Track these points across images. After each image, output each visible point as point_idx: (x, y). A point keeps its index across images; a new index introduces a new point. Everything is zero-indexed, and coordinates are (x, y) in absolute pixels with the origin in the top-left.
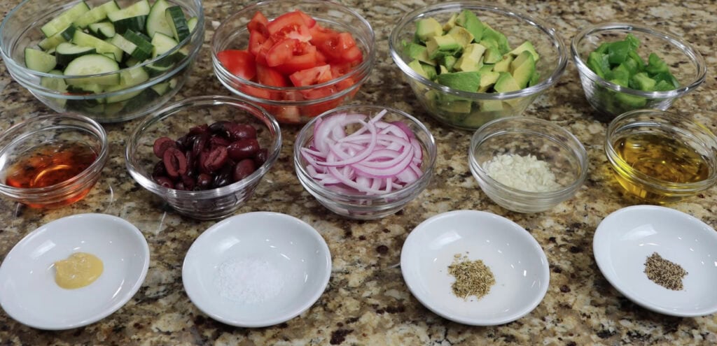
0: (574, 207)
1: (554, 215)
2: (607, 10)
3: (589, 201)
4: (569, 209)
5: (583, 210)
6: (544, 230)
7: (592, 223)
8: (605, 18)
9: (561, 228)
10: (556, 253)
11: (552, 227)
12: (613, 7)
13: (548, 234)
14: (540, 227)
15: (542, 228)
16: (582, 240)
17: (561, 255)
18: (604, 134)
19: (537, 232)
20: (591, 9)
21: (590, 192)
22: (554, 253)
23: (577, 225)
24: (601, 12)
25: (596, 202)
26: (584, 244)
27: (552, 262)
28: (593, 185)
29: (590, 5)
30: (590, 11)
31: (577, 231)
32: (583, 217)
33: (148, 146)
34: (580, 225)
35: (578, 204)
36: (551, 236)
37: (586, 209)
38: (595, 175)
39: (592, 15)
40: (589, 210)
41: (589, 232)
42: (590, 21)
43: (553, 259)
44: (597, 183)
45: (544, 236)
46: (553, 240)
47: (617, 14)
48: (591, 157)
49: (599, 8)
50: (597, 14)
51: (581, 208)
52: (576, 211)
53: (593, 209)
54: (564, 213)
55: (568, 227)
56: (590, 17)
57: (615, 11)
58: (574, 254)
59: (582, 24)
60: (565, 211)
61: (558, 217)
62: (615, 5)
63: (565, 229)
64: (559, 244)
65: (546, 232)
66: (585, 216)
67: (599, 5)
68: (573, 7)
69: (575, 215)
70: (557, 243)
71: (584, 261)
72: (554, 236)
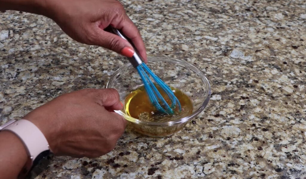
0: (264, 109)
1: (255, 113)
2: (280, 15)
3: (271, 106)
4: (262, 110)
5: (269, 111)
6: (250, 120)
7: (273, 117)
8: (279, 19)
9: (258, 119)
10: (256, 131)
11: (254, 119)
12: (283, 14)
13: (252, 122)
14: (248, 119)
15: (249, 120)
16: (268, 125)
17: (258, 132)
18: (278, 75)
19: (247, 121)
20: (273, 15)
21: (272, 102)
22: (254, 131)
23: (266, 118)
24: (277, 16)
25: (275, 107)
26: (269, 127)
27: (254, 136)
28: (273, 99)
29: (272, 13)
30: (272, 16)
31: (266, 121)
32: (269, 114)
33: (59, 82)
34: (267, 118)
35: (266, 108)
36: (253, 123)
37: (270, 110)
38: (274, 94)
39: (273, 18)
40: (272, 111)
41: (272, 121)
42: (272, 21)
43: (254, 134)
44: (275, 98)
45: (250, 123)
46: (254, 125)
47: (285, 17)
48: (272, 85)
49: (276, 15)
50: (275, 17)
51: (267, 110)
52: (265, 111)
53: (273, 110)
54: (259, 112)
55: (261, 119)
56: (272, 19)
57: (284, 16)
58: (264, 132)
59: (268, 22)
60: (260, 111)
61: (257, 114)
62: (284, 13)
63: (260, 120)
64: (257, 127)
65: (251, 121)
66: (270, 114)
67: (276, 13)
68: (264, 14)
69: (265, 113)
70: (256, 127)
71: (269, 135)
72: (255, 123)
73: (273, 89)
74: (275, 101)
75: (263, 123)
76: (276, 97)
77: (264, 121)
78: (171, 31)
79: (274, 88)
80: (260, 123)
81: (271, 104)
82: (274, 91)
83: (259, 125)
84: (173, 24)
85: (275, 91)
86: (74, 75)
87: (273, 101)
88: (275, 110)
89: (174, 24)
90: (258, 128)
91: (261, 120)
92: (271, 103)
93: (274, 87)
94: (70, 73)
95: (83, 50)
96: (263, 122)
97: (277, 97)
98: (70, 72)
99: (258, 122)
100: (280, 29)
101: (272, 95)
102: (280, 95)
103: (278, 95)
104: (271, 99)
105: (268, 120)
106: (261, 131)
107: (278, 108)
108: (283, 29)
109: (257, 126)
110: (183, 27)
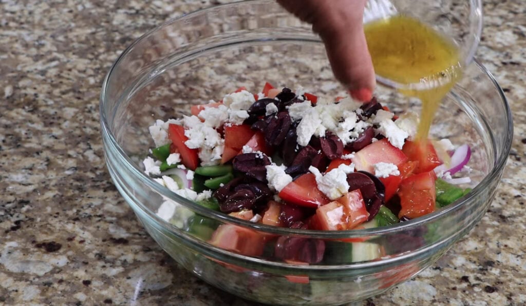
73: (503, 199)
74: (509, 225)
75: (485, 274)
76: (509, 217)
77: (487, 270)
78: (269, 71)
79: (504, 197)
80: (479, 275)
81: (501, 232)
82: (504, 202)
83: (477, 279)
84: (270, 55)
85: (507, 203)
86: (55, 169)
87: (503, 226)
88: (510, 246)
89: (274, 55)
90: (474, 285)
91: (481, 267)
92: (500, 229)
93: (505, 194)
94: (47, 165)
95: (72, 114)
96: (486, 272)
97: (512, 216)
98: (46, 163)
99: (473, 271)
100: (510, 66)
101: (501, 212)
102: (520, 212)
103: (514, 213)
104: (499, 222)
105: (497, 268)
106: (481, 292)
107: (516, 241)
108: (516, 66)
109: (473, 281)
110: (294, 62)
